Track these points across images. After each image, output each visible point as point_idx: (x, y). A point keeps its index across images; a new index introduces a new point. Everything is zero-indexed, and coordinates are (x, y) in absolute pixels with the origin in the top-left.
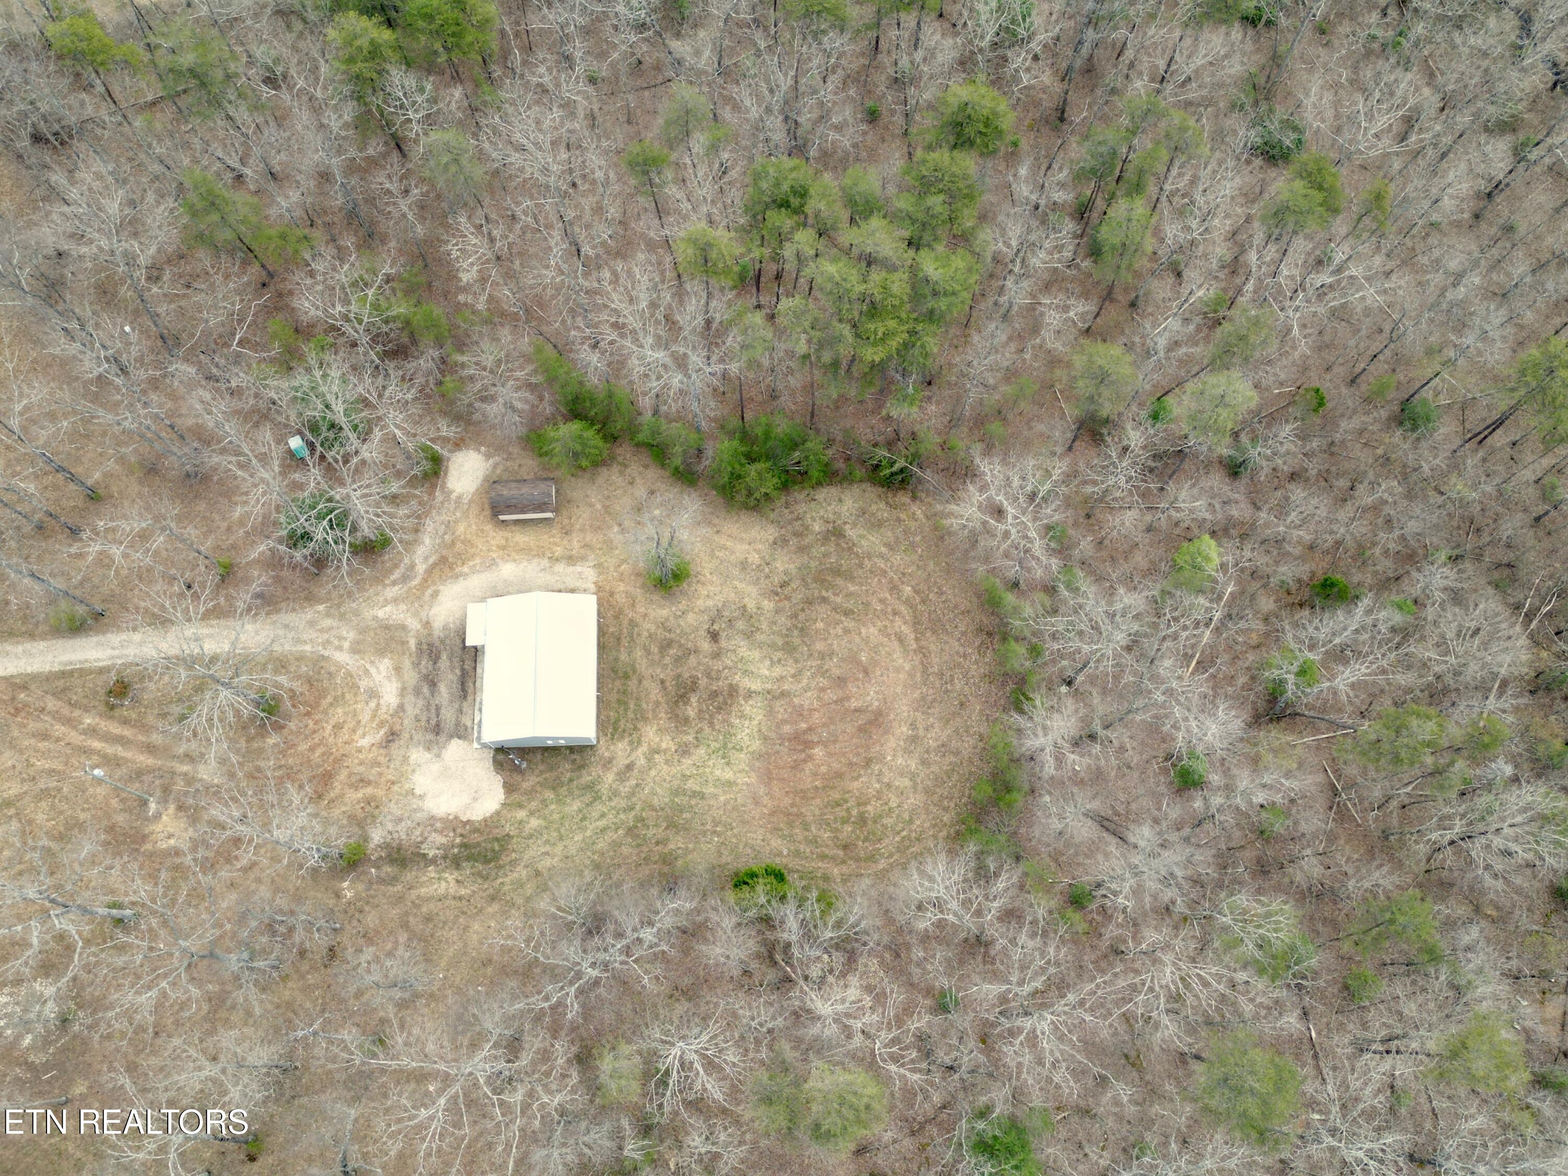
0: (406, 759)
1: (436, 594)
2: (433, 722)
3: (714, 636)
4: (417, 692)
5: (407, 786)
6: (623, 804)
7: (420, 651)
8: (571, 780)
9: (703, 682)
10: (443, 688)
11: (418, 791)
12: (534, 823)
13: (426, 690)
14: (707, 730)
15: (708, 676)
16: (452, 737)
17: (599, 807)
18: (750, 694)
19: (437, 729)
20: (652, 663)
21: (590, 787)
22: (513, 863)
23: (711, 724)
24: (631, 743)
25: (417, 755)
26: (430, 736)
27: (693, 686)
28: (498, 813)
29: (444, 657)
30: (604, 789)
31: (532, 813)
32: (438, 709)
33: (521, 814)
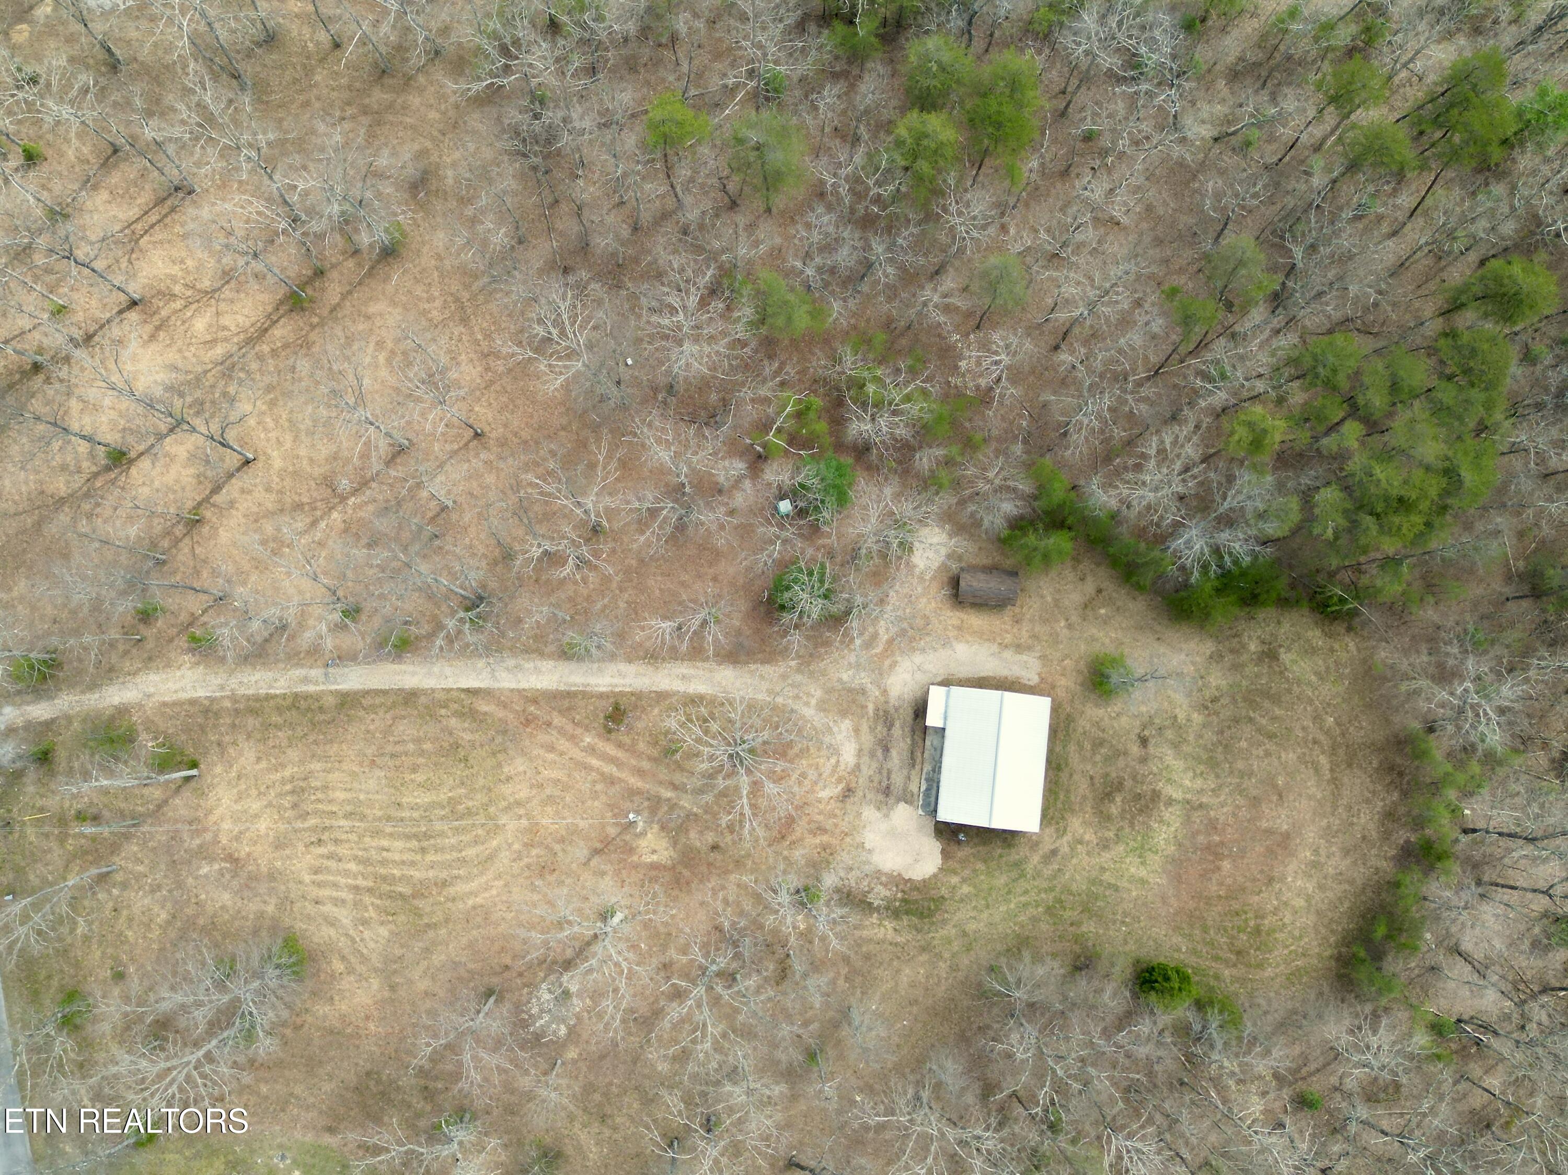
0: (859, 814)
1: (894, 664)
2: (884, 784)
3: (1144, 741)
4: (872, 755)
5: (858, 839)
6: (1045, 885)
7: (876, 715)
8: (1001, 856)
9: (1128, 783)
10: (894, 753)
11: (867, 846)
12: (966, 889)
13: (879, 753)
14: (1127, 830)
15: (1134, 778)
16: (899, 800)
17: (1023, 884)
18: (1170, 802)
19: (887, 791)
20: (1084, 759)
21: (1017, 864)
22: (944, 922)
23: (1132, 825)
24: (1057, 830)
25: (869, 813)
26: (881, 797)
27: (1119, 786)
28: (935, 876)
29: (897, 724)
30: (1029, 868)
31: (964, 880)
32: (889, 772)
33: (955, 880)
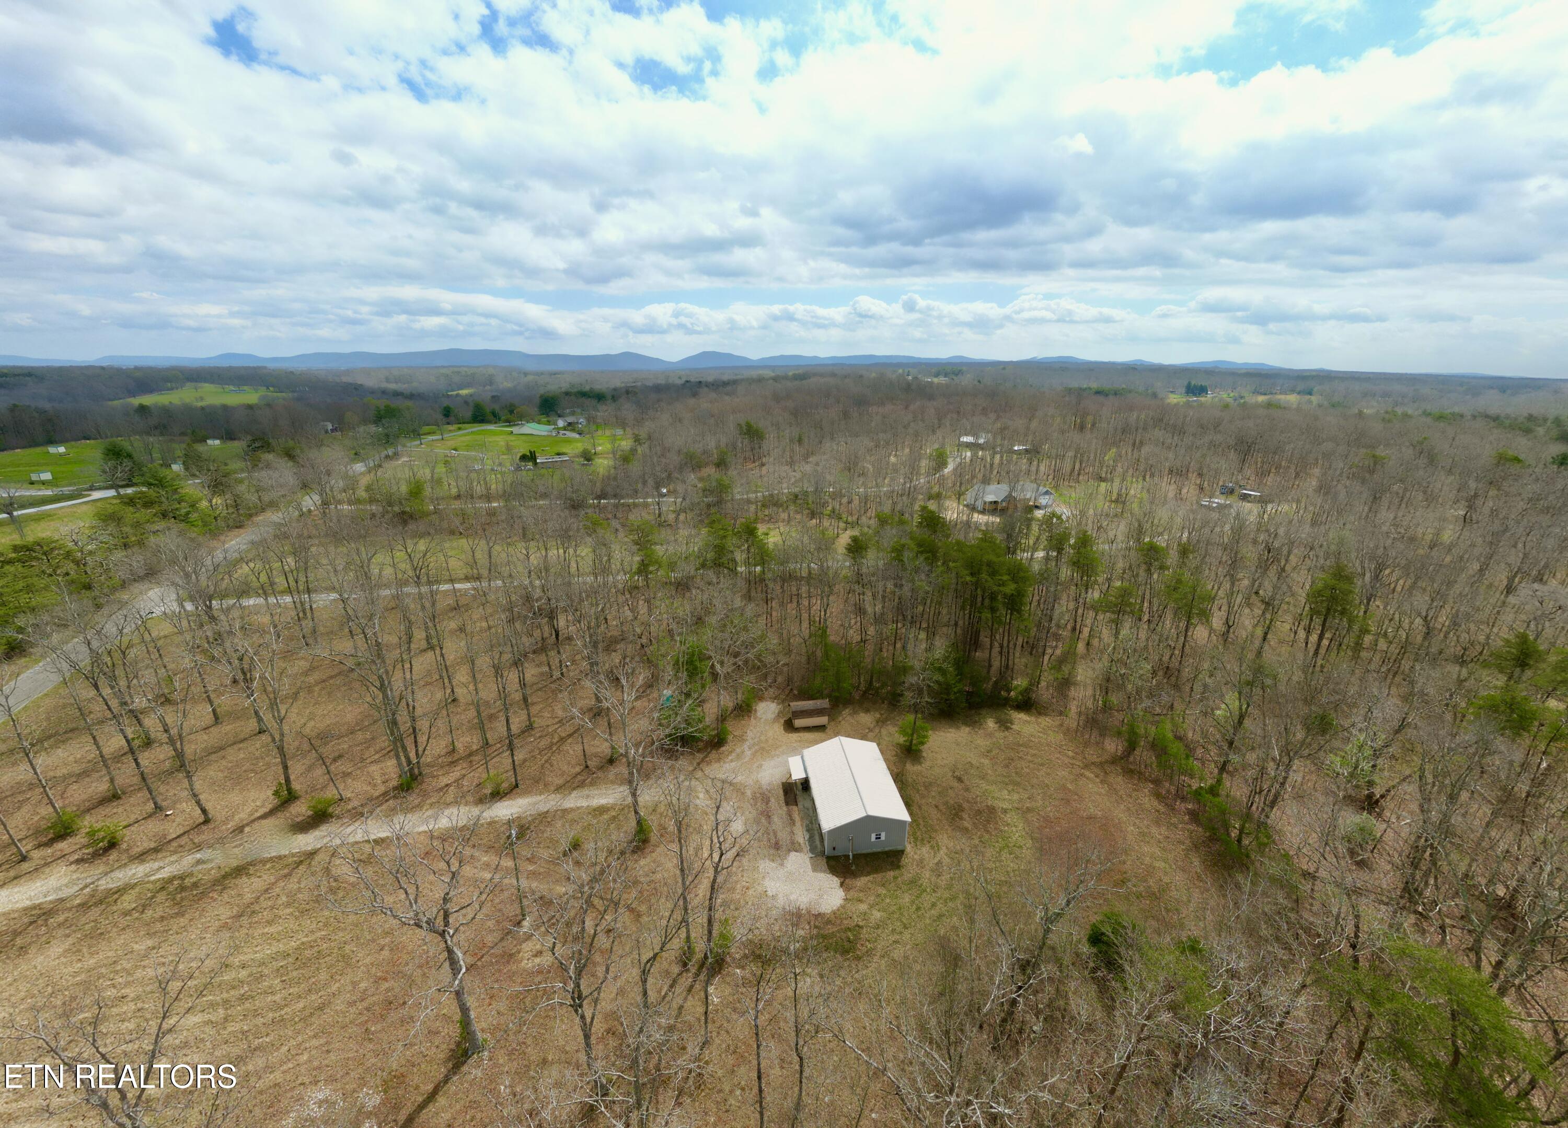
0: (756, 869)
1: (760, 766)
2: (773, 841)
3: (960, 780)
4: (758, 822)
5: (760, 889)
6: (946, 895)
7: (754, 798)
8: (895, 878)
9: (966, 805)
10: (775, 819)
11: (770, 893)
12: (877, 915)
13: (763, 820)
14: (987, 836)
15: (968, 801)
16: (790, 851)
17: (927, 899)
18: (1005, 811)
19: (777, 846)
20: (923, 797)
21: (913, 882)
22: (869, 953)
23: (988, 832)
24: (932, 847)
25: (765, 865)
26: (772, 851)
27: (960, 808)
28: (843, 907)
29: (773, 800)
30: (925, 882)
31: (871, 907)
32: (775, 833)
33: (863, 907)
